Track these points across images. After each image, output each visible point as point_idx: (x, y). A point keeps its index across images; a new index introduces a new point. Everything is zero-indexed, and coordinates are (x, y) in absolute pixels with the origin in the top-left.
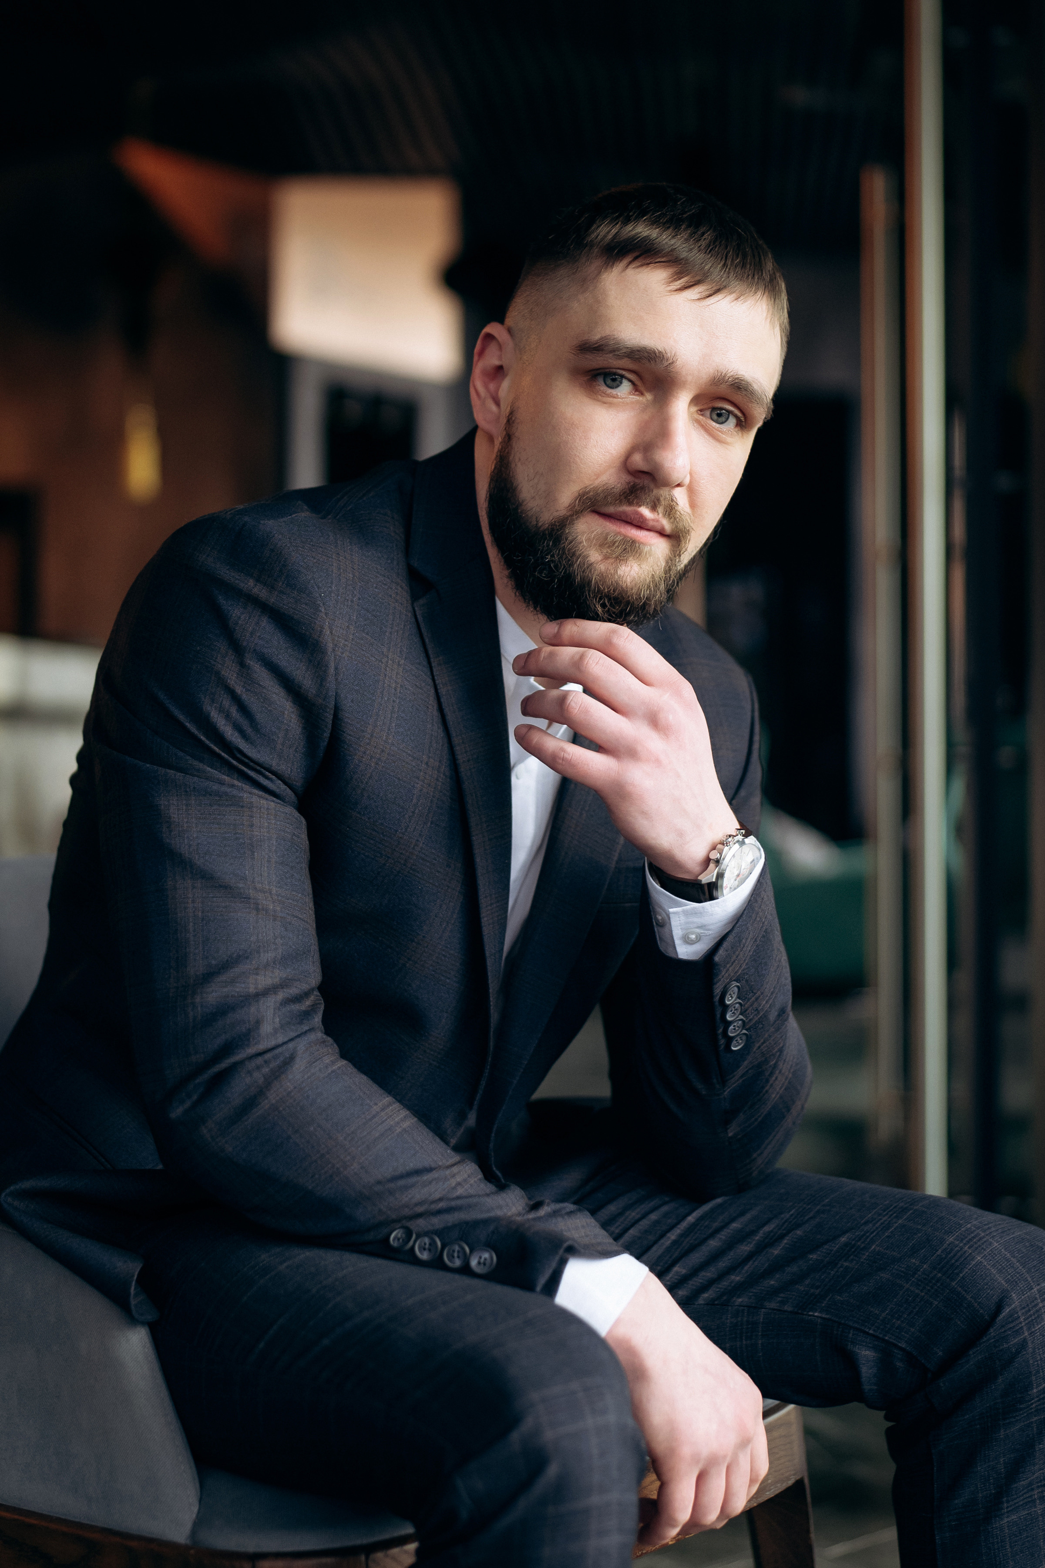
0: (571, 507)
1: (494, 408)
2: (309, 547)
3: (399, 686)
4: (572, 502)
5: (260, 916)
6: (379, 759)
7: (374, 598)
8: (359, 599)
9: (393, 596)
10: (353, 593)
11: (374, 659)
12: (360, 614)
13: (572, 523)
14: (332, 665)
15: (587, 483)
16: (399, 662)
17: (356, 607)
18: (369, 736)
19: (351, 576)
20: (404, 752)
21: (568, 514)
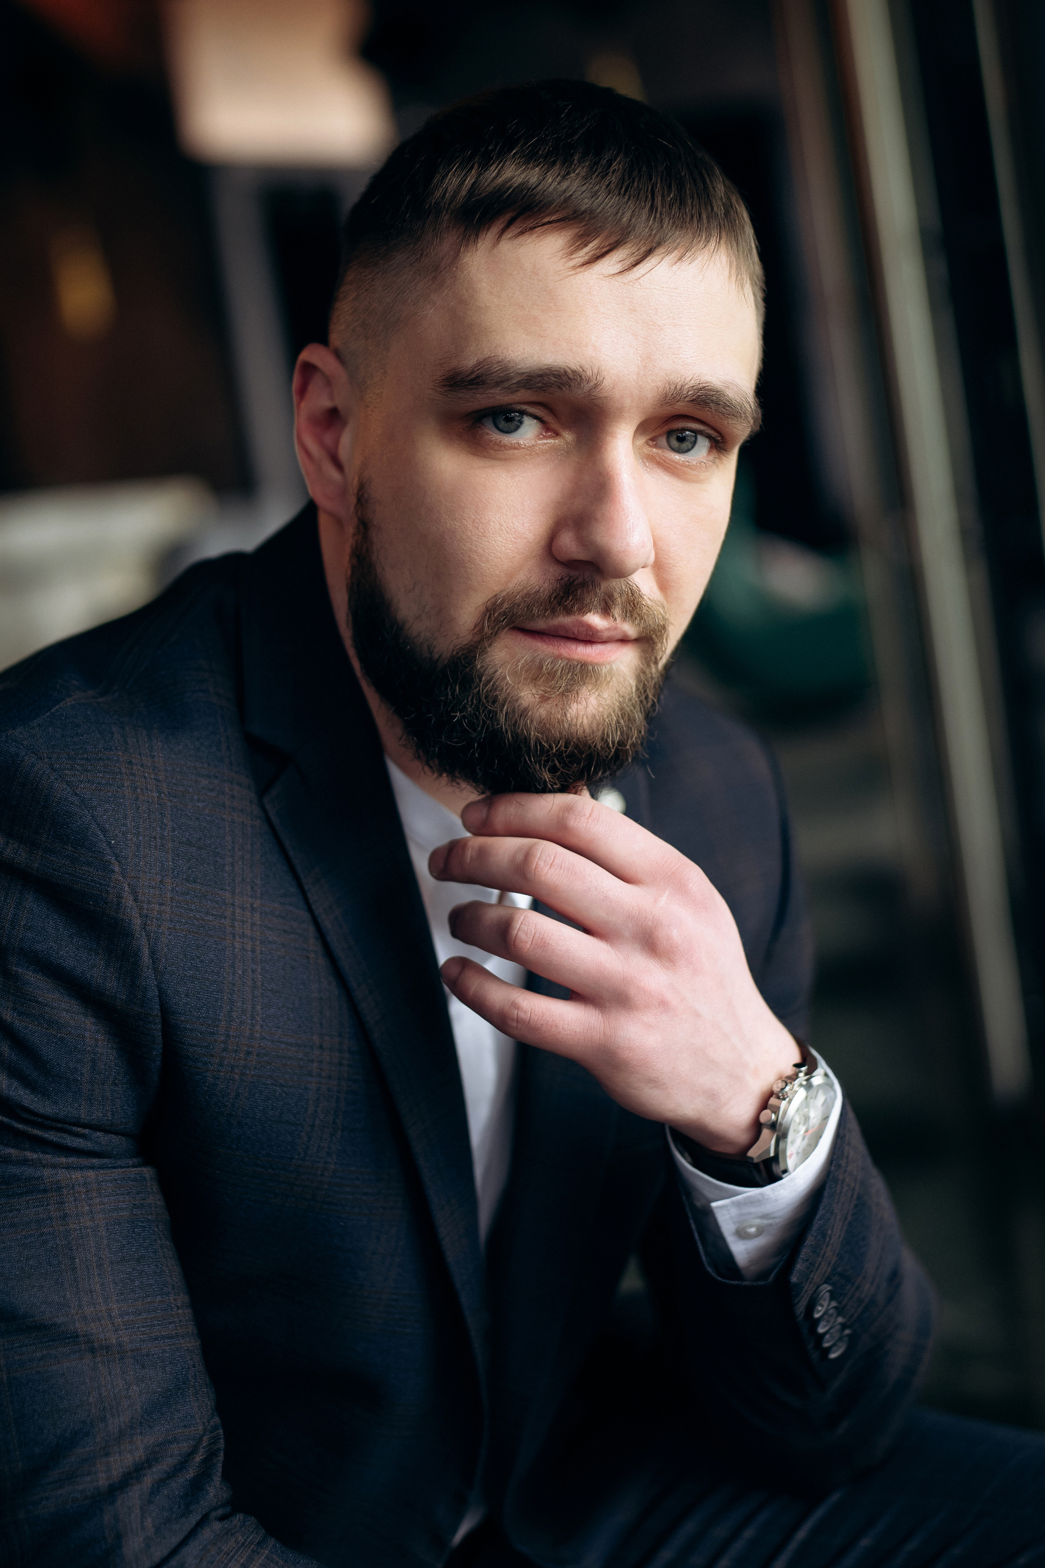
0: (478, 628)
1: (336, 474)
3: (258, 943)
4: (479, 620)
8: (173, 829)
11: (211, 918)
12: (178, 854)
13: (484, 651)
14: (145, 950)
15: (496, 589)
16: (252, 906)
17: (170, 845)
18: (222, 1038)
20: (283, 1043)
21: (476, 639)
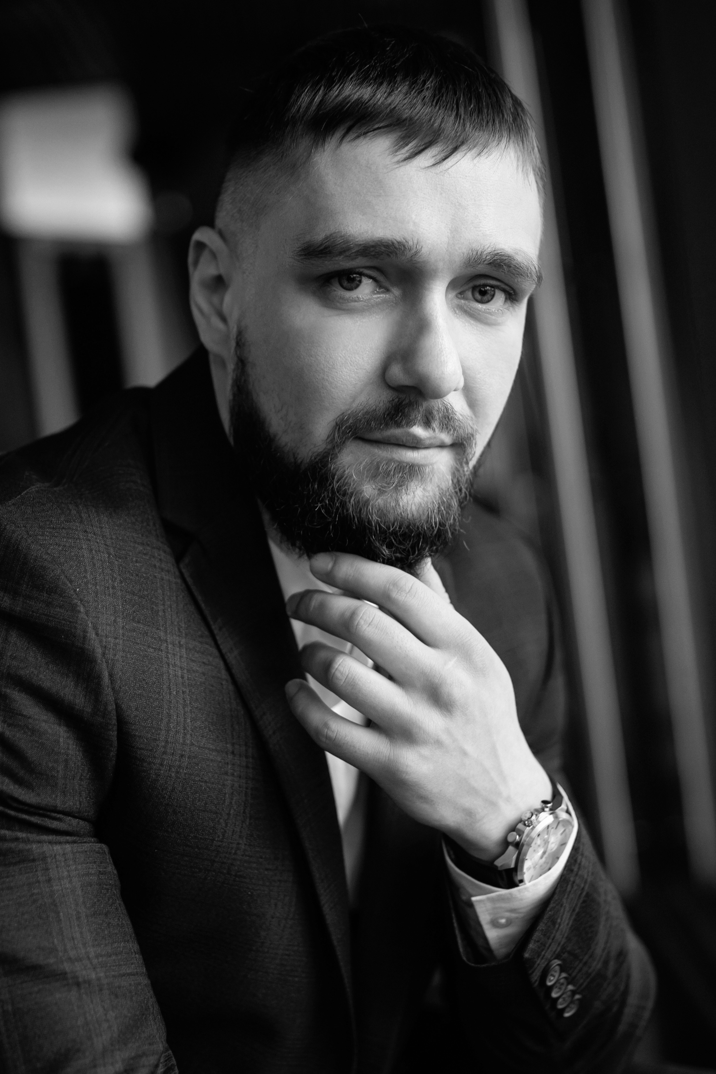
0: (330, 439)
1: (221, 325)
2: (50, 532)
3: (185, 671)
4: (331, 433)
5: (83, 991)
6: (180, 767)
7: (137, 575)
8: (121, 582)
9: (158, 564)
10: (113, 576)
11: (152, 650)
12: (126, 600)
13: (335, 456)
14: (106, 674)
15: (343, 408)
16: (179, 642)
17: (119, 593)
18: (163, 744)
19: (106, 556)
20: (206, 748)
21: (329, 447)
